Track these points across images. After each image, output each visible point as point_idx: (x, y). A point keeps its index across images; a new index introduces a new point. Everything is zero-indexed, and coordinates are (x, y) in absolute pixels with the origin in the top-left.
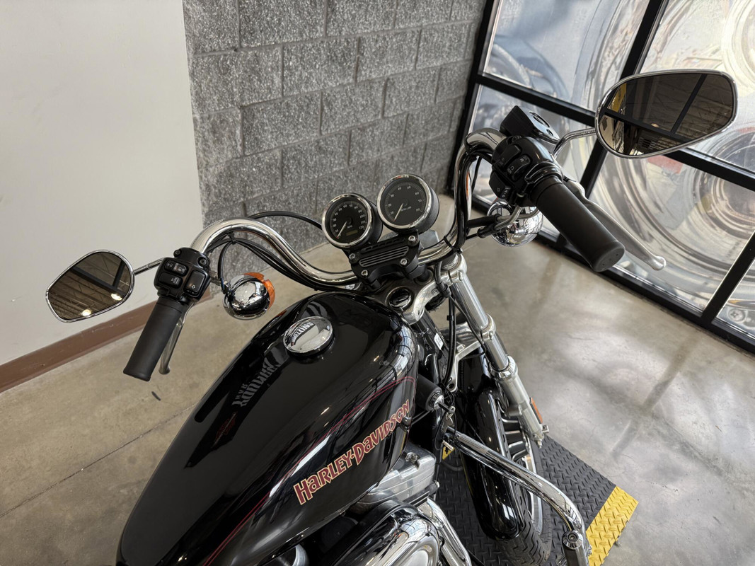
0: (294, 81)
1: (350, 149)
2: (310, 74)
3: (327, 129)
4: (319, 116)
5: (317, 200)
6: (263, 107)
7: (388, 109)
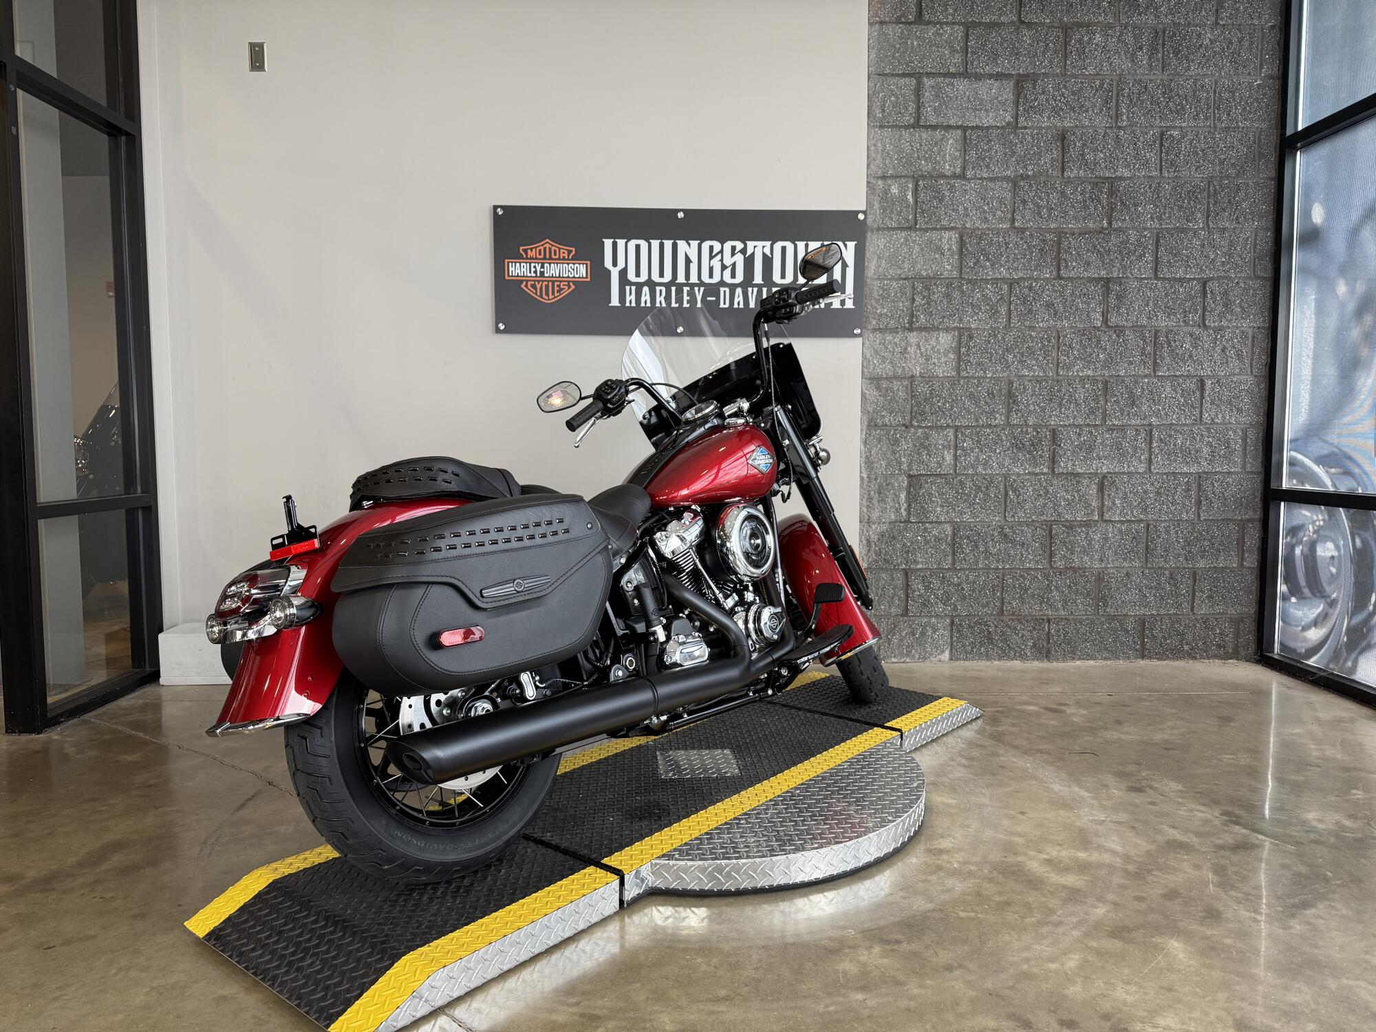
0: (970, 462)
1: (1051, 546)
2: (990, 457)
3: (1013, 516)
4: (1003, 500)
5: (1003, 599)
6: (932, 479)
7: (1109, 510)
